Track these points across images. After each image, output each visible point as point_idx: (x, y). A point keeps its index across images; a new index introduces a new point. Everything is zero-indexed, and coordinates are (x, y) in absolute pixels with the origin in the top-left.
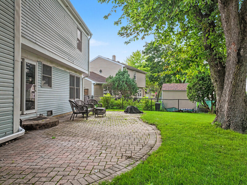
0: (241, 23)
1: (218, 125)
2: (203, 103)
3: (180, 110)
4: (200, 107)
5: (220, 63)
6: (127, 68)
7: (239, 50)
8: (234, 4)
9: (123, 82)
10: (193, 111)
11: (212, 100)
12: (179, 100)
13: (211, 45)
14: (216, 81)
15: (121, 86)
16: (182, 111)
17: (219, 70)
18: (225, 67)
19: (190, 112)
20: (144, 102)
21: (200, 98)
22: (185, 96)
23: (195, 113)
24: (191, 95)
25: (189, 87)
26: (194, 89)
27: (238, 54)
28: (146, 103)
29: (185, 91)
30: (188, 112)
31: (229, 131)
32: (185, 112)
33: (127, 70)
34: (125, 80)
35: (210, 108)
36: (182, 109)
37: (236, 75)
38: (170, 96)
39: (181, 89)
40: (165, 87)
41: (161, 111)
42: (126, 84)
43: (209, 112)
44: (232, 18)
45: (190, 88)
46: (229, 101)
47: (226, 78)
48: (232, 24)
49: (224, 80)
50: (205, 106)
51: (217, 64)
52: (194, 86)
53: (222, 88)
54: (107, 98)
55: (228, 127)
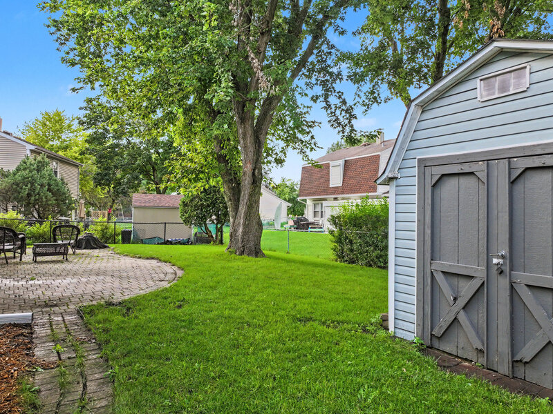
0: (256, 142)
1: (232, 252)
2: (203, 228)
3: (168, 241)
4: (198, 235)
5: (235, 178)
6: (48, 157)
7: (254, 170)
8: (250, 123)
9: (42, 185)
10: (188, 242)
11: (217, 224)
12: (165, 223)
13: (226, 156)
14: (230, 200)
15: (39, 194)
16: (170, 243)
17: (234, 187)
18: (240, 184)
19: (184, 244)
20: (99, 228)
21: (201, 221)
22: (177, 216)
23: (191, 244)
24: (187, 215)
25: (184, 202)
26: (192, 207)
27: (253, 174)
28: (102, 230)
29: (176, 208)
30: (180, 243)
31: (243, 256)
32: (176, 244)
33: (47, 160)
34: (45, 181)
35: (214, 236)
36: (170, 240)
37: (251, 195)
38: (149, 216)
39: (167, 205)
40: (139, 200)
41: (133, 243)
42: (49, 190)
43: (212, 242)
44: (248, 136)
45: (185, 204)
46: (244, 225)
47: (241, 198)
48: (248, 142)
49: (239, 199)
50: (207, 234)
51: (232, 180)
52: (192, 201)
53: (236, 208)
54: (9, 222)
55: (242, 253)
